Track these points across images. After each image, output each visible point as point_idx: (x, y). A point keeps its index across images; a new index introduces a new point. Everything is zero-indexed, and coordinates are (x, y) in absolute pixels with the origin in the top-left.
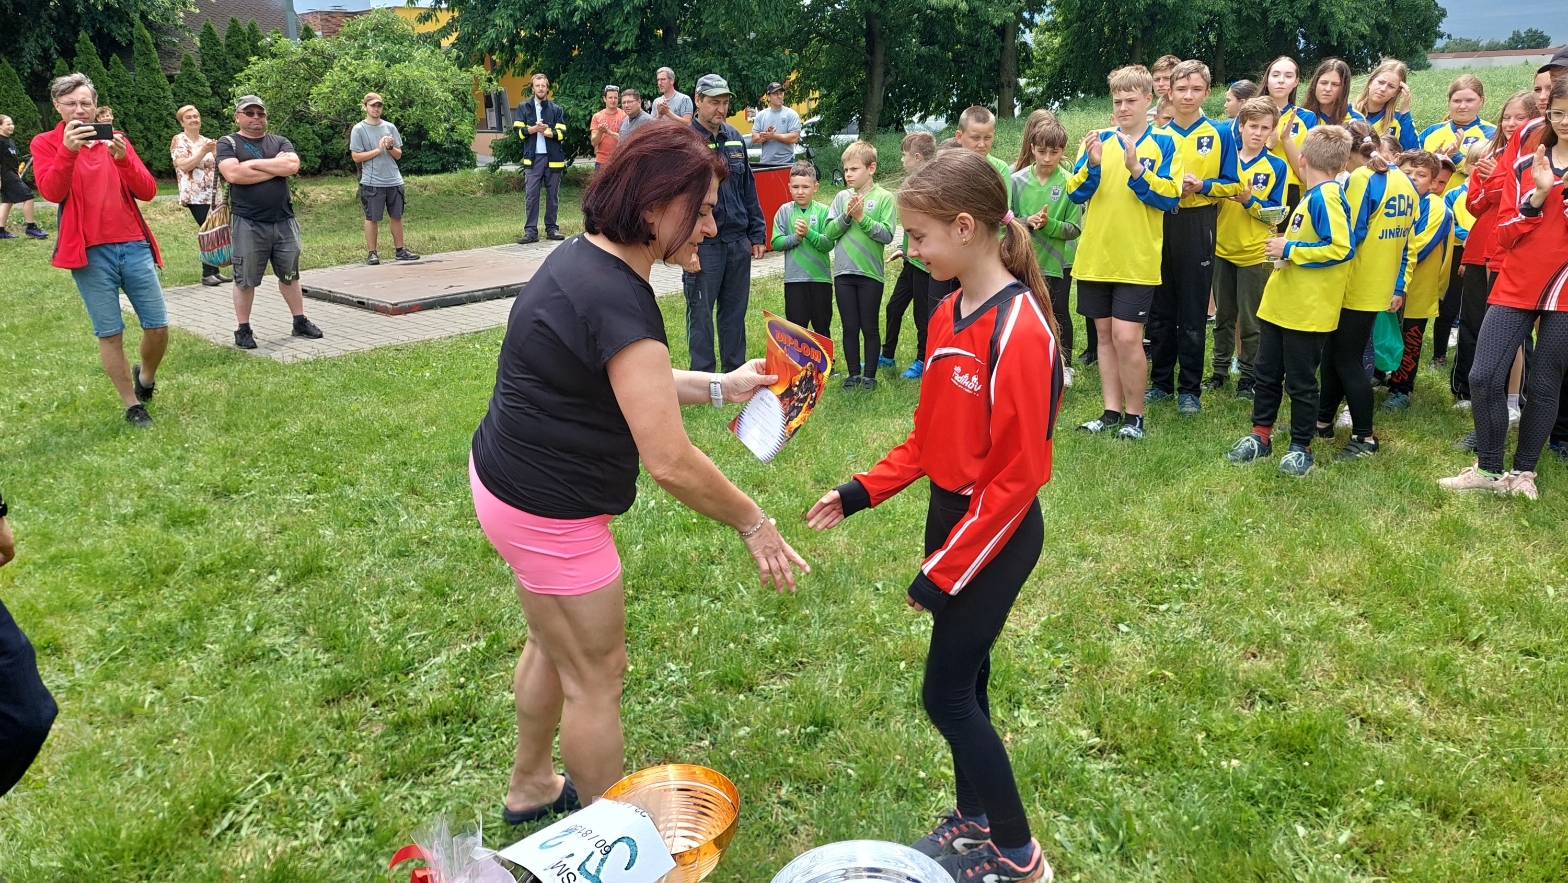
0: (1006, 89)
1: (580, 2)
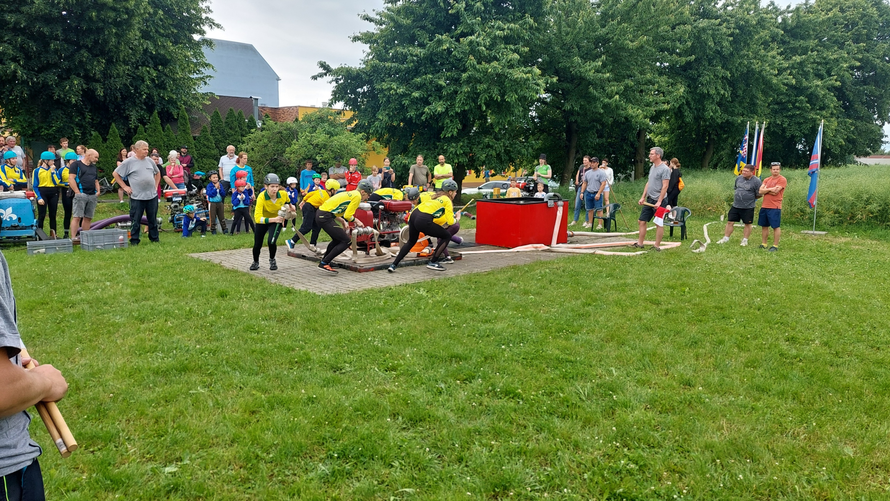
0: (639, 163)
1: (426, 109)
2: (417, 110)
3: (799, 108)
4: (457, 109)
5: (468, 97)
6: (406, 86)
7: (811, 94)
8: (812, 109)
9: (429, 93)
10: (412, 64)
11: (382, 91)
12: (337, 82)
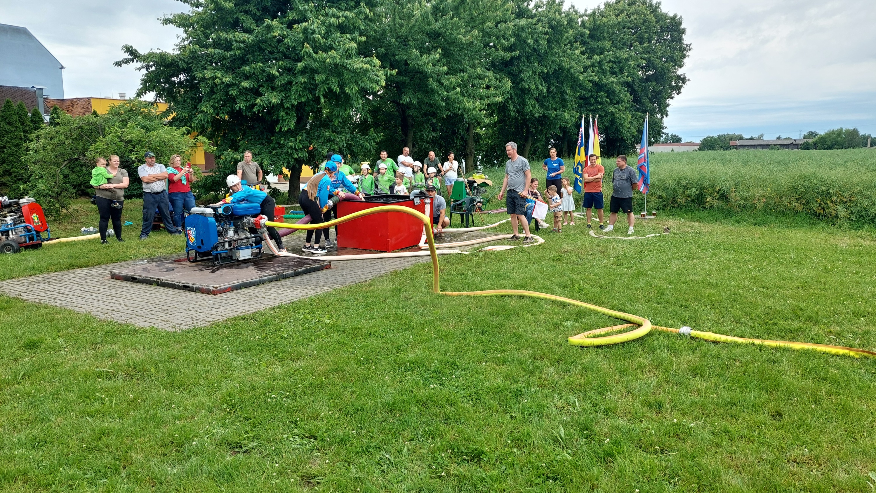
0: (469, 156)
1: (258, 101)
2: (247, 101)
3: (600, 103)
4: (293, 101)
5: (305, 88)
6: (232, 74)
7: (610, 89)
8: (610, 104)
9: (260, 83)
10: (239, 51)
11: (204, 79)
12: (147, 69)
